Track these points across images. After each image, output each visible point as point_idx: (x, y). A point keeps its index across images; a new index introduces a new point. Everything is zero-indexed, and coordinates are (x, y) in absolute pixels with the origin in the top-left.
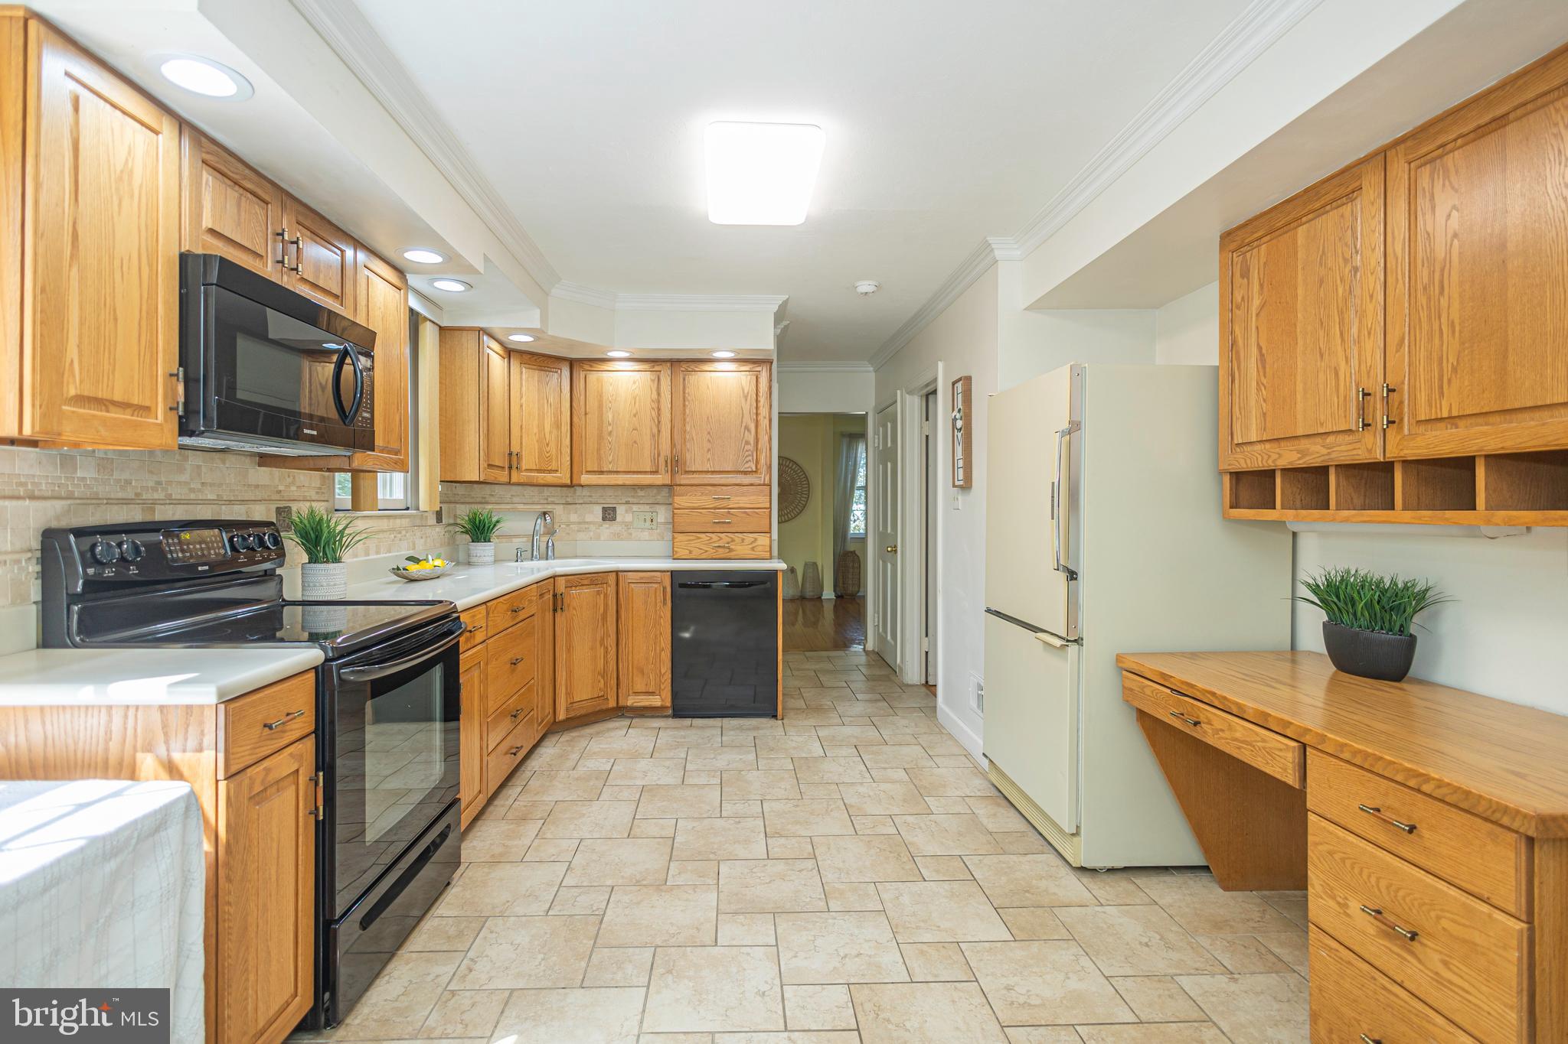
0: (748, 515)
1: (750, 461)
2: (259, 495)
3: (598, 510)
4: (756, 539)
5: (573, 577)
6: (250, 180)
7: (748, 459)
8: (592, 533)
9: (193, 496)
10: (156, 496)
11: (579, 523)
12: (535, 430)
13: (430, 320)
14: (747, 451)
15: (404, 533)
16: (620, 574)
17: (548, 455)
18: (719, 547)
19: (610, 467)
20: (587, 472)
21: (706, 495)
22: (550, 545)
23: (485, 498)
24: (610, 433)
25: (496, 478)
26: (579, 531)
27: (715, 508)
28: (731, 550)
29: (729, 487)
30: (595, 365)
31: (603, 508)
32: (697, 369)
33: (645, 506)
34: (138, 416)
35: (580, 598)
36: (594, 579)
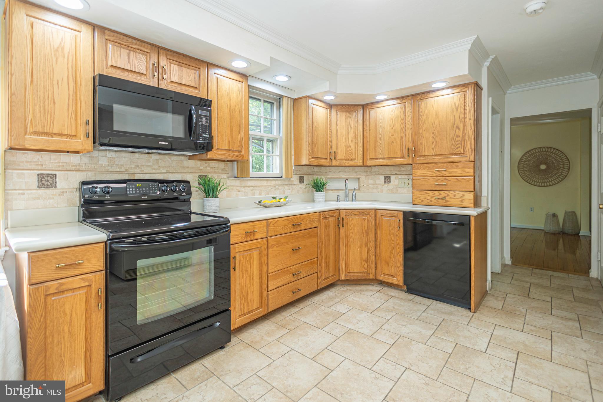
0: (459, 180)
1: (459, 147)
2: (189, 170)
3: (382, 178)
4: (464, 195)
5: (349, 210)
6: (136, 44)
7: (458, 146)
8: (379, 190)
9: (154, 171)
10: (136, 171)
11: (373, 184)
12: (344, 140)
13: (286, 97)
14: (458, 141)
15: (277, 187)
16: (377, 210)
17: (350, 152)
18: (439, 199)
19: (381, 156)
20: (370, 159)
21: (431, 169)
22: (354, 194)
23: (327, 173)
24: (380, 139)
25: (319, 163)
26: (373, 188)
27: (437, 176)
28: (447, 201)
29: (446, 164)
30: (373, 105)
31: (384, 177)
32: (426, 97)
33: (405, 175)
34: (70, 139)
35: (354, 222)
36: (362, 212)
